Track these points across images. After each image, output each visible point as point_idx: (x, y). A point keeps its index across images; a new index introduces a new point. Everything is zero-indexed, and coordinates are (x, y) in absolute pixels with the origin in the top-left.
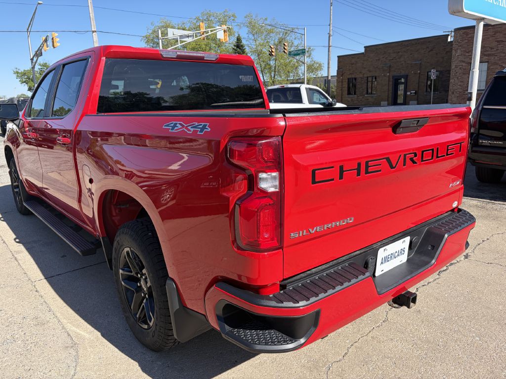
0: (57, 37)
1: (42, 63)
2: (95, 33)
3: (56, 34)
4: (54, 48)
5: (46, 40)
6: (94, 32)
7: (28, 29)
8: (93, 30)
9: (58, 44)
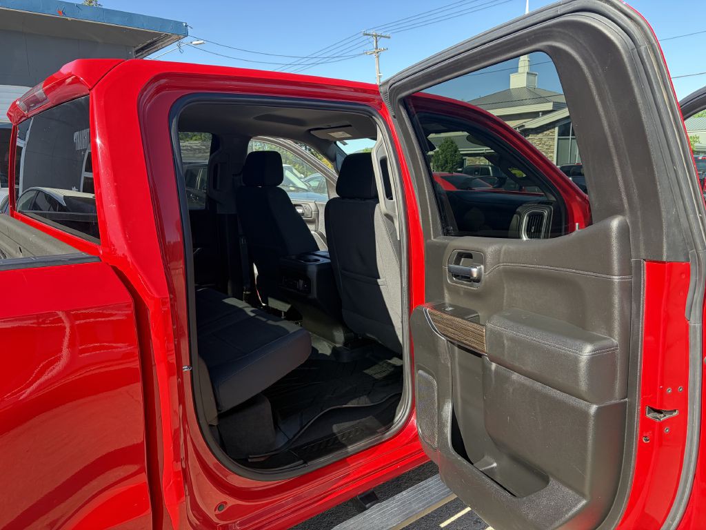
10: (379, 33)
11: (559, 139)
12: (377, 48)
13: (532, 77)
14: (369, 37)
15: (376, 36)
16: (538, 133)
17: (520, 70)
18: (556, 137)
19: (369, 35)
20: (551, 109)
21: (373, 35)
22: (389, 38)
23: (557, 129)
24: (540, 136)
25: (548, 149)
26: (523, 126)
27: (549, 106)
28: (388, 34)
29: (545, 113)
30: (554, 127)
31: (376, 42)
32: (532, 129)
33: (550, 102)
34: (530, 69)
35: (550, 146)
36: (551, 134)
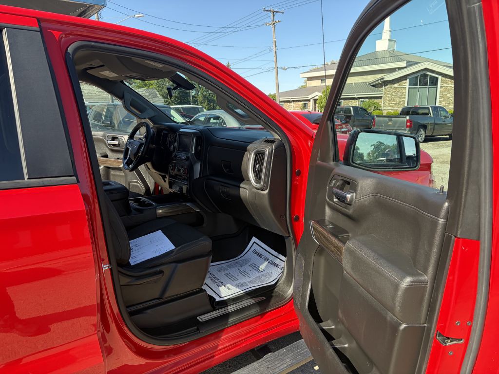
10: (275, 9)
11: (409, 88)
12: (273, 21)
13: (392, 43)
14: (268, 12)
15: (273, 12)
16: (394, 84)
17: (383, 37)
18: (407, 86)
19: (267, 11)
20: (405, 66)
21: (271, 11)
22: (283, 13)
23: (408, 81)
24: (396, 85)
25: (402, 95)
26: (383, 78)
27: (403, 64)
28: (282, 10)
29: (400, 69)
30: (406, 80)
31: (273, 16)
32: (390, 81)
33: (404, 61)
34: (391, 36)
35: (403, 93)
36: (404, 84)
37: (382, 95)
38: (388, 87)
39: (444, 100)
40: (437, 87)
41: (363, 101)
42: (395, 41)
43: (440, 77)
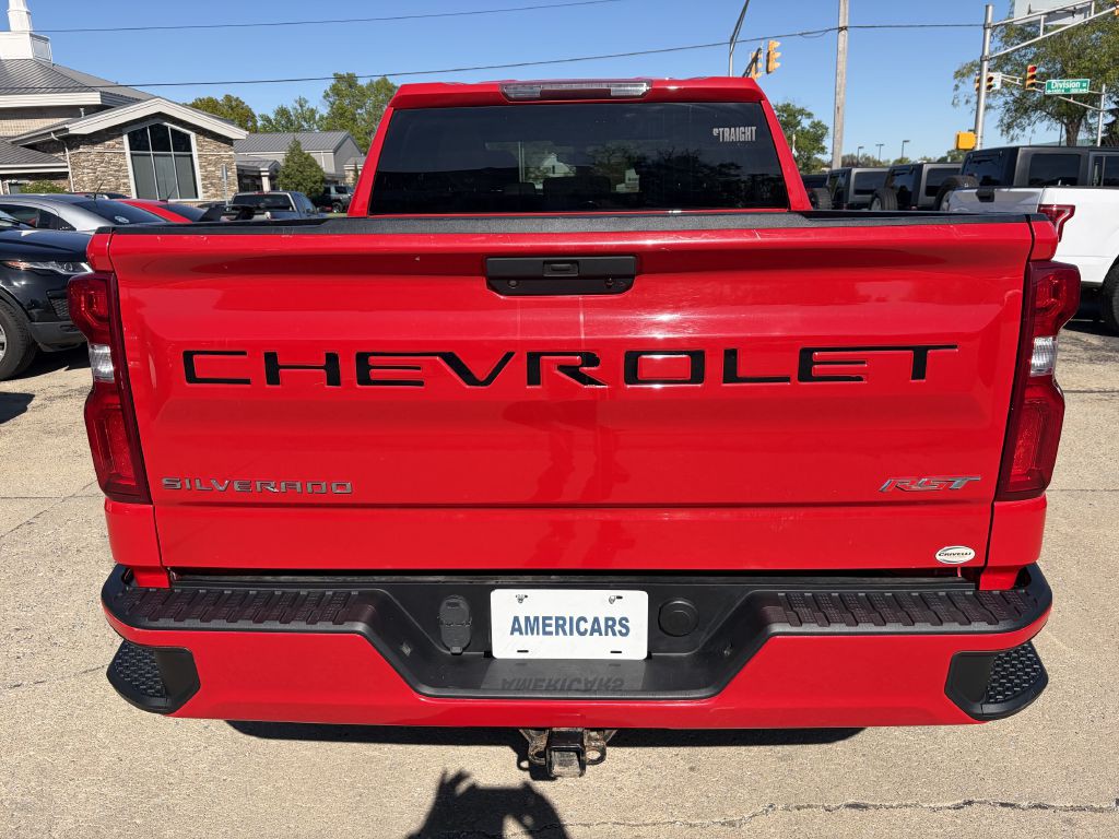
0: (777, 50)
1: (780, 104)
2: (843, 32)
3: (777, 44)
4: (768, 72)
5: (755, 60)
6: (841, 29)
7: (732, 39)
8: (841, 25)
9: (777, 65)
11: (132, 155)
13: (41, 43)
16: (95, 143)
18: (127, 151)
20: (101, 103)
23: (126, 137)
24: (99, 148)
25: (118, 171)
26: (66, 130)
27: (94, 98)
29: (91, 109)
30: (121, 135)
32: (83, 136)
33: (91, 90)
34: (34, 27)
35: (121, 165)
36: (117, 146)
37: (69, 170)
38: (81, 150)
39: (211, 183)
40: (191, 156)
41: (16, 184)
42: (47, 40)
43: (193, 135)
